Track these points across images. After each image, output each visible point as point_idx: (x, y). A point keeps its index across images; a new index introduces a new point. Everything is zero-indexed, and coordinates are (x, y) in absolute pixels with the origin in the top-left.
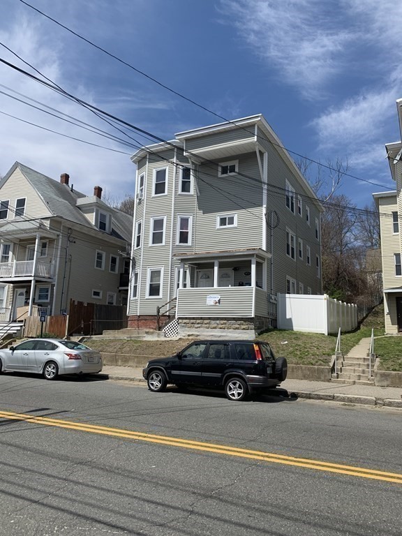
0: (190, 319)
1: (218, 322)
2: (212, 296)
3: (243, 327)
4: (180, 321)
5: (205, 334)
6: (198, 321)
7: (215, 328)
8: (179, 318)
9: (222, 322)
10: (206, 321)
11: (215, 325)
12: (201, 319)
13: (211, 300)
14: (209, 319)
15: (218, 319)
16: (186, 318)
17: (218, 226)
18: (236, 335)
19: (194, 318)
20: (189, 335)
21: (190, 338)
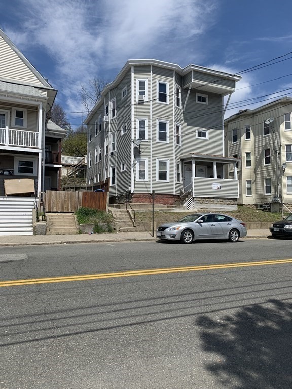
0: (202, 198)
1: (218, 200)
2: (216, 184)
3: (232, 203)
4: (195, 199)
5: (211, 207)
6: (207, 199)
7: (217, 204)
8: (193, 198)
9: (221, 200)
10: (212, 200)
11: (217, 202)
12: (209, 198)
13: (215, 186)
14: (214, 198)
15: (218, 198)
16: (199, 197)
17: (197, 137)
18: (228, 208)
19: (204, 198)
20: (201, 208)
21: (203, 210)
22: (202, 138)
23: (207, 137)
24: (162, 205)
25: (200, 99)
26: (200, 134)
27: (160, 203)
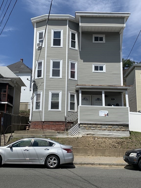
0: (88, 124)
1: (107, 126)
2: (103, 111)
3: (123, 129)
4: (81, 125)
5: (98, 133)
6: (94, 126)
7: (105, 130)
8: (79, 124)
9: (110, 126)
10: (99, 126)
11: (105, 128)
12: (96, 124)
13: (102, 114)
14: (101, 124)
15: (107, 125)
16: (85, 124)
18: (119, 134)
19: (90, 124)
20: (87, 134)
21: (89, 136)
22: (99, 71)
23: (104, 70)
24: (53, 131)
25: (96, 39)
26: (96, 68)
27: (52, 129)
